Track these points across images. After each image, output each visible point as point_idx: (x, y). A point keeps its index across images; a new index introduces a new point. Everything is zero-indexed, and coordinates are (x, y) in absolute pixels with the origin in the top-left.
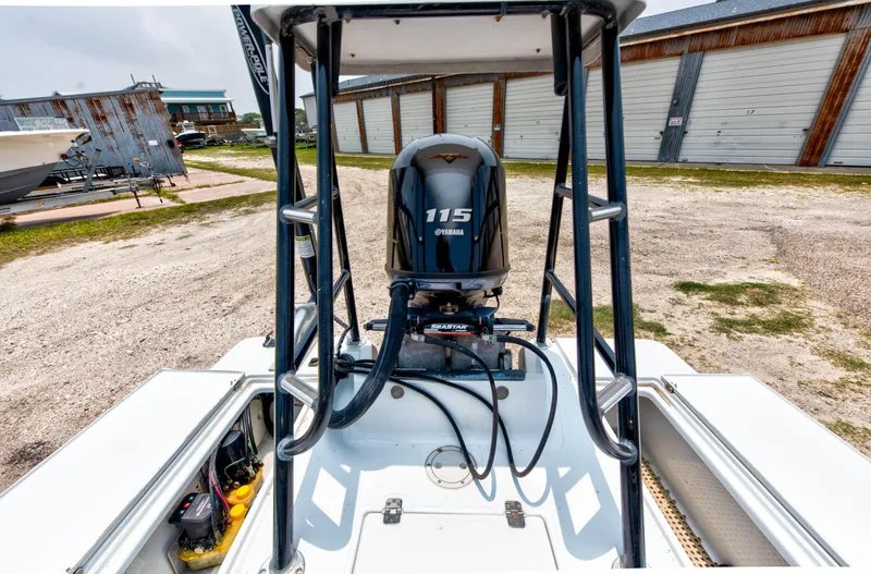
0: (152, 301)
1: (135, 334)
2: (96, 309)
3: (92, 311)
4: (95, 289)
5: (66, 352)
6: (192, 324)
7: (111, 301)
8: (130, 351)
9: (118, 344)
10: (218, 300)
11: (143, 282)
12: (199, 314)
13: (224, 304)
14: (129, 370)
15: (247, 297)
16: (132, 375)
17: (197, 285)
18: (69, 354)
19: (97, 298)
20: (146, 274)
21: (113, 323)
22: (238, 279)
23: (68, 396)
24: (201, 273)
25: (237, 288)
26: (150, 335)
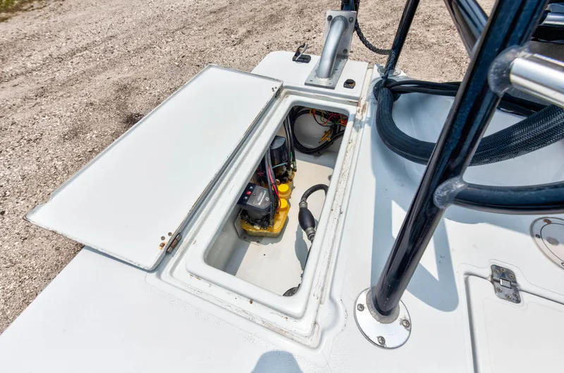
0: (185, 27)
1: (178, 51)
2: (152, 29)
3: (150, 30)
4: (150, 13)
5: (141, 58)
6: (213, 49)
7: (160, 24)
8: (177, 64)
9: (169, 57)
10: (228, 32)
11: (177, 11)
12: (217, 41)
13: (232, 36)
14: (178, 77)
15: (249, 32)
16: (180, 81)
17: (212, 18)
18: (143, 60)
19: (151, 21)
20: (179, 4)
21: (163, 41)
22: (241, 16)
23: (147, 88)
24: (214, 8)
25: (241, 23)
26: (187, 54)
